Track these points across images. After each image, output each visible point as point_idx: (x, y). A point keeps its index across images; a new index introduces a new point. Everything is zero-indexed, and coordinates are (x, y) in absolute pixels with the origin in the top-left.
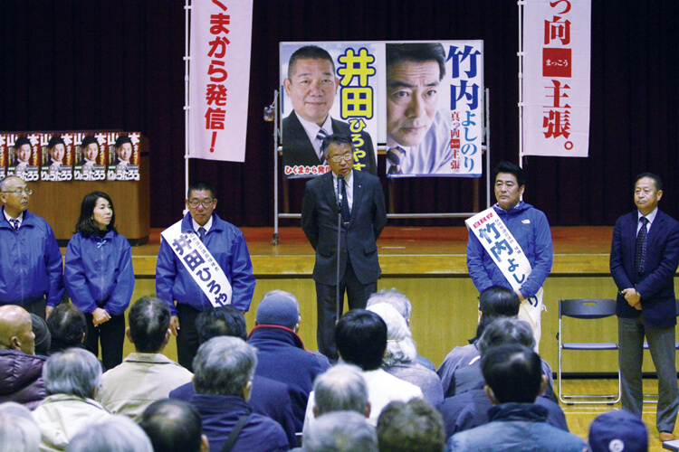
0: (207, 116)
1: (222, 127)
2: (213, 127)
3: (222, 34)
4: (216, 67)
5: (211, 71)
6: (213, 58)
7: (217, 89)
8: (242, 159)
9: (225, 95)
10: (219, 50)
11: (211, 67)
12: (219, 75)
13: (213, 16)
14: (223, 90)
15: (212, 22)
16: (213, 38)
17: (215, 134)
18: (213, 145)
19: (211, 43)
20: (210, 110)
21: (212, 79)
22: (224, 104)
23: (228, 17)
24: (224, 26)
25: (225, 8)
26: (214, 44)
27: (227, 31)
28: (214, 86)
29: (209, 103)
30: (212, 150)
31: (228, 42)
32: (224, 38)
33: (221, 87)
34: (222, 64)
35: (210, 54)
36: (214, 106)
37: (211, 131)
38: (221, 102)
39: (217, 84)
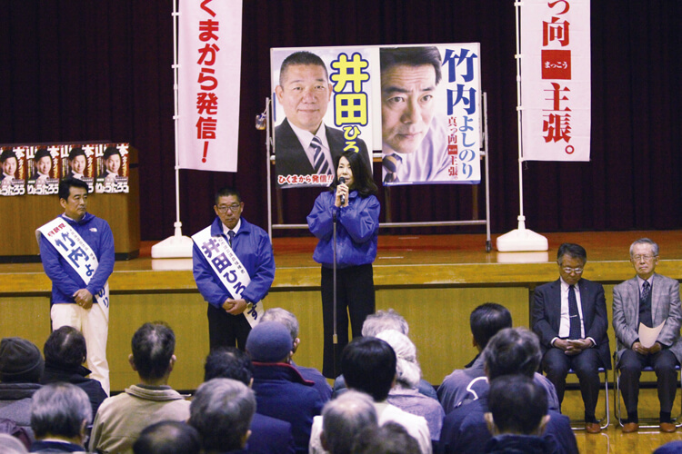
0: (199, 125)
1: (213, 136)
2: (205, 137)
3: (211, 41)
4: (206, 74)
5: (201, 79)
6: (203, 65)
7: (208, 98)
8: (234, 169)
9: (216, 103)
10: (209, 57)
11: (201, 75)
12: (209, 83)
13: (202, 23)
14: (214, 99)
15: (201, 29)
16: (203, 45)
17: (206, 144)
18: (205, 155)
19: (200, 51)
20: (201, 119)
21: (203, 88)
22: (215, 113)
23: (217, 23)
24: (214, 32)
25: (214, 15)
26: (204, 51)
27: (216, 38)
28: (205, 95)
29: (200, 112)
30: (204, 161)
31: (218, 49)
32: (214, 45)
33: (212, 95)
34: (212, 71)
35: (200, 62)
36: (205, 115)
37: (202, 141)
38: (212, 111)
39: (208, 92)
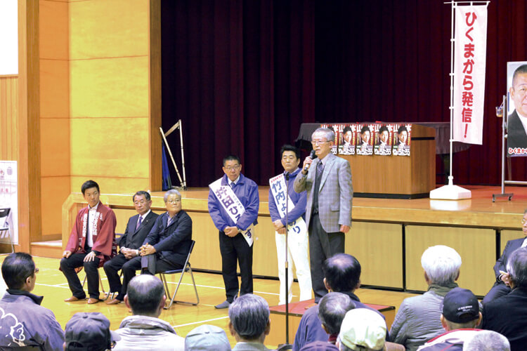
0: (463, 113)
1: (470, 121)
2: (466, 121)
3: (471, 58)
4: (467, 80)
5: (465, 83)
6: (466, 74)
7: (468, 95)
8: (481, 143)
9: (472, 99)
10: (469, 69)
11: (465, 80)
12: (468, 86)
13: (466, 46)
14: (471, 96)
15: (466, 49)
16: (465, 60)
17: (467, 125)
18: (466, 133)
19: (465, 64)
20: (464, 109)
21: (466, 88)
22: (471, 105)
23: (473, 46)
24: (472, 52)
25: (472, 40)
26: (466, 64)
27: (473, 56)
28: (466, 93)
29: (464, 105)
30: (465, 136)
31: (474, 63)
32: (472, 61)
33: (470, 93)
34: (470, 78)
35: (464, 72)
36: (466, 107)
37: (465, 123)
38: (470, 104)
39: (468, 91)
